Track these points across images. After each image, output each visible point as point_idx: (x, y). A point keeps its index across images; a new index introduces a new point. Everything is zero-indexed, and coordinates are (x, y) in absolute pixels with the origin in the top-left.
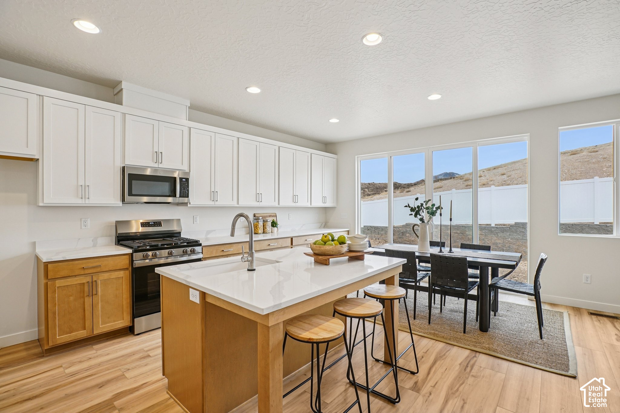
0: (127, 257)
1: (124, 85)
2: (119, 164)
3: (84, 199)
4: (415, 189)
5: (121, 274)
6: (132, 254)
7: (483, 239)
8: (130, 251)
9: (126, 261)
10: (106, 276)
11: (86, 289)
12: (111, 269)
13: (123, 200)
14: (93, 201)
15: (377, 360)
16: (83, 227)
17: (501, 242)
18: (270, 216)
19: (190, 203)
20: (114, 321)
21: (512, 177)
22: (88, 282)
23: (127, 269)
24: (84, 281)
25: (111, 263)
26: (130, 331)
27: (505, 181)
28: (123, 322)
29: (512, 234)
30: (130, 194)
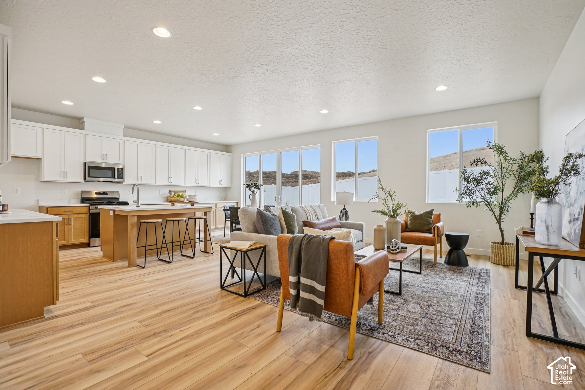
0: (87, 207)
1: (85, 120)
2: (83, 161)
3: (64, 178)
5: (84, 216)
6: (89, 206)
8: (88, 205)
9: (86, 210)
10: (76, 216)
11: (66, 221)
12: (78, 213)
13: (85, 179)
14: (69, 179)
15: (202, 252)
16: (63, 193)
18: (181, 192)
19: (124, 182)
20: (80, 239)
22: (67, 218)
23: (87, 214)
24: (65, 218)
25: (78, 210)
26: (88, 245)
28: (85, 240)
30: (89, 176)
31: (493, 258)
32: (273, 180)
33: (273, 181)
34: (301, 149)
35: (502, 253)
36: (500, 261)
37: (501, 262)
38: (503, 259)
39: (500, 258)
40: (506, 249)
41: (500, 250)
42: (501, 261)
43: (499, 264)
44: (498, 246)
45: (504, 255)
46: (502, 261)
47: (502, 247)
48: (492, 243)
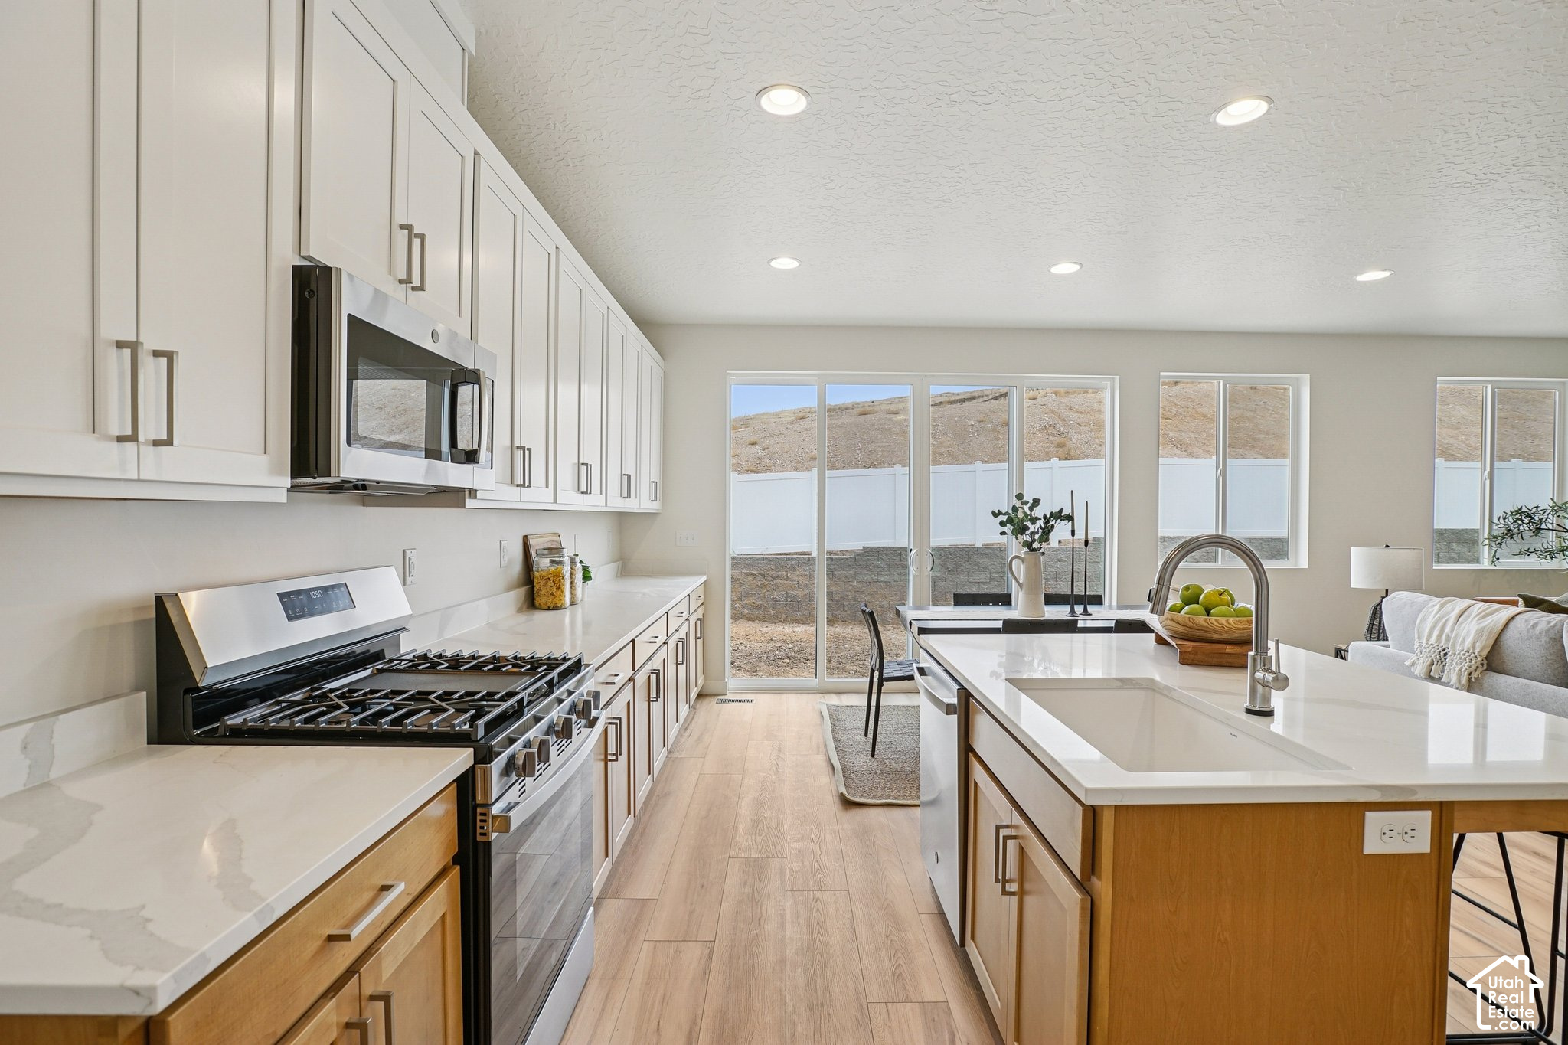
5: (442, 898)
7: (806, 585)
17: (840, 590)
21: (772, 449)
27: (759, 458)
29: (859, 571)
30: (352, 436)
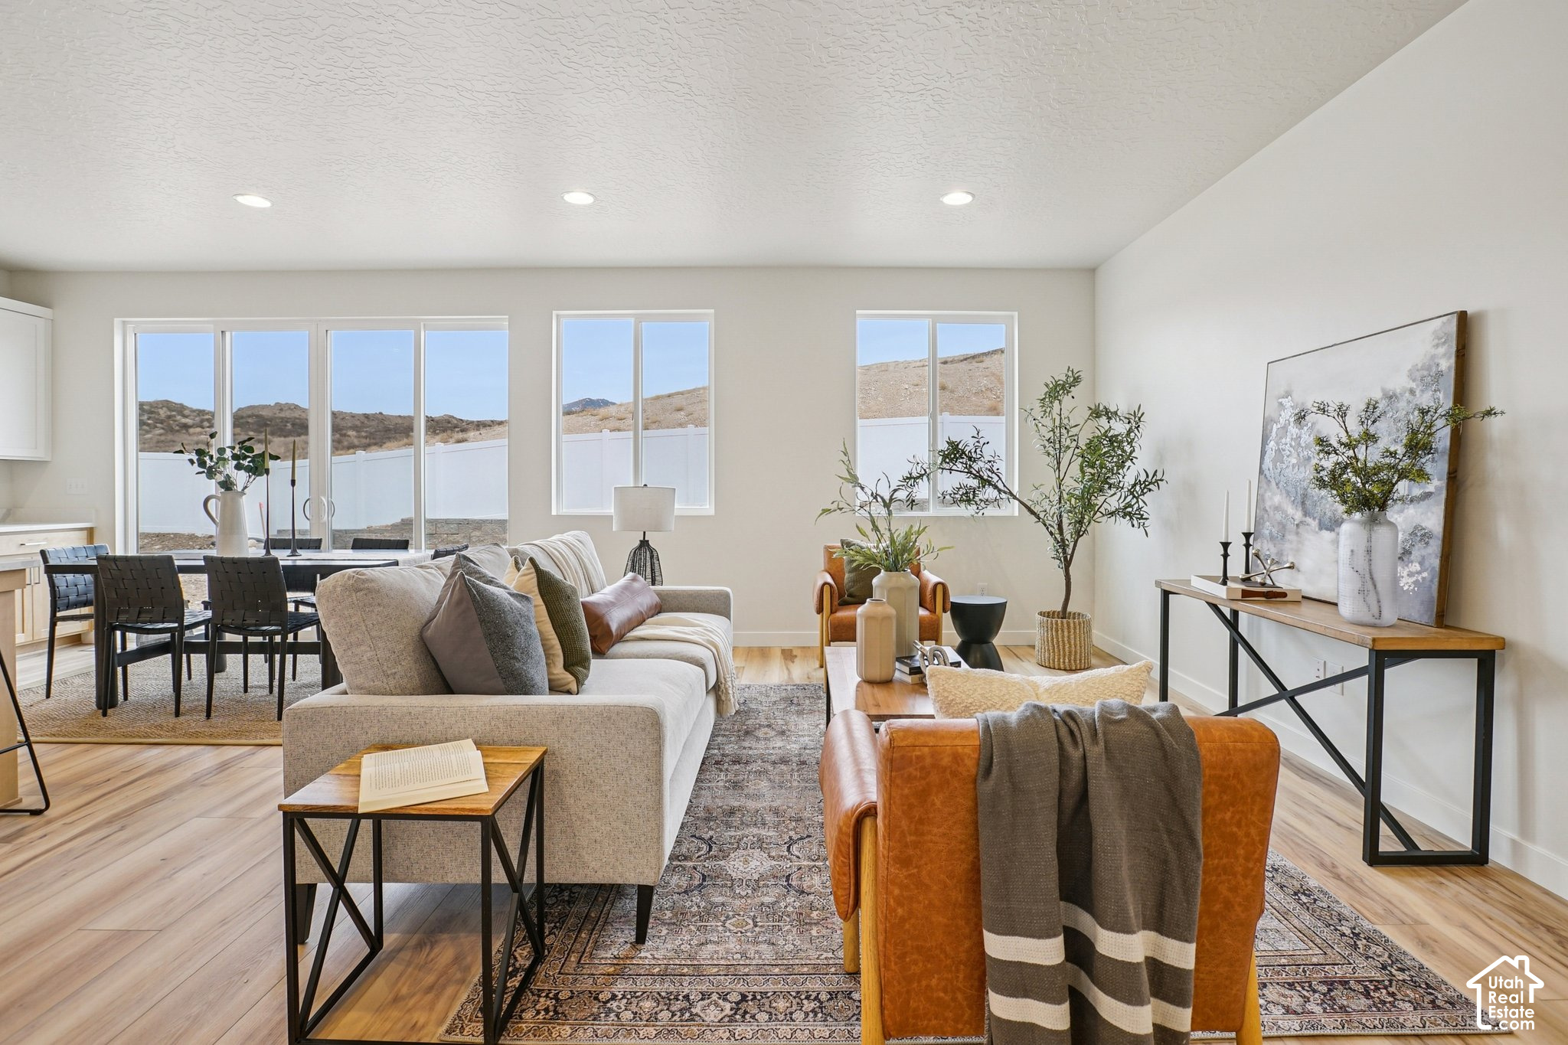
4: (480, 434)
31: (1044, 655)
32: (161, 435)
33: (163, 438)
34: (422, 324)
35: (1066, 639)
36: (1061, 660)
37: (1064, 662)
38: (1067, 654)
39: (1061, 653)
40: (1075, 628)
41: (1063, 631)
42: (1064, 659)
43: (1060, 669)
44: (1057, 624)
45: (1069, 643)
46: (1067, 661)
47: (1065, 625)
48: (1041, 614)
